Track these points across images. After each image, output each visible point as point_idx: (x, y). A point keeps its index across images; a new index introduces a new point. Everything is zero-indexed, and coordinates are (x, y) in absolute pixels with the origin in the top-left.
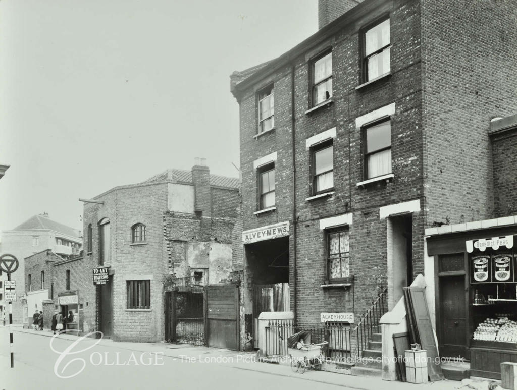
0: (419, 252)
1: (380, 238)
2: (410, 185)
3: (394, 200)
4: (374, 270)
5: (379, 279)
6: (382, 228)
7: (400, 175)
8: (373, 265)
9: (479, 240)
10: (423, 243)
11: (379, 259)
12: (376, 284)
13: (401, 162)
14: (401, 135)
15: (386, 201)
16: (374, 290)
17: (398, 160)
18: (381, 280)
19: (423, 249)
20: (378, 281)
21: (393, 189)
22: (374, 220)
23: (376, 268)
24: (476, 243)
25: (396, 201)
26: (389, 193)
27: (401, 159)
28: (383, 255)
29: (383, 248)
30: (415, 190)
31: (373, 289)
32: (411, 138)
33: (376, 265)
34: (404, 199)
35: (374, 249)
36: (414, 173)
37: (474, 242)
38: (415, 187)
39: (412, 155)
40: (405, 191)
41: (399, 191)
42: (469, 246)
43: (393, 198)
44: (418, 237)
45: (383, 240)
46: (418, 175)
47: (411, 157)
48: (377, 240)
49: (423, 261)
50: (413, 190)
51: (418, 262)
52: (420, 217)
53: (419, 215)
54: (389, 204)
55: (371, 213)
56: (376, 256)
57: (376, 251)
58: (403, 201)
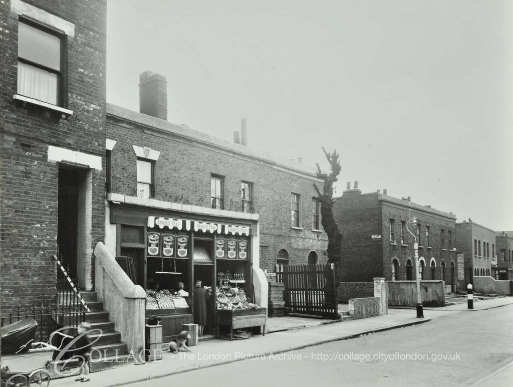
0: (99, 217)
1: (46, 185)
2: (91, 135)
3: (69, 144)
4: (37, 228)
5: (44, 241)
6: (51, 173)
7: (79, 118)
8: (34, 221)
9: (160, 218)
10: (104, 207)
11: (45, 214)
12: (40, 248)
13: (81, 102)
14: (82, 70)
15: (57, 141)
16: (35, 256)
17: (77, 98)
18: (46, 244)
19: (103, 214)
20: (42, 245)
21: (69, 130)
22: (38, 159)
23: (39, 225)
24: (157, 220)
25: (72, 146)
26: (63, 132)
27: (81, 100)
28: (51, 210)
29: (50, 200)
30: (96, 144)
31: (33, 254)
32: (94, 82)
33: (41, 222)
34: (83, 149)
35: (37, 198)
36: (96, 124)
37: (156, 219)
38: (97, 141)
39: (95, 103)
40: (85, 140)
41: (77, 136)
42: (151, 222)
43: (67, 141)
44: (99, 200)
45: (51, 190)
46: (101, 129)
47: (93, 104)
48: (43, 187)
49: (104, 227)
50: (95, 144)
51: (98, 227)
52: (102, 178)
53: (100, 175)
54: (62, 146)
55: (34, 147)
56: (40, 210)
57: (39, 202)
58: (81, 151)
